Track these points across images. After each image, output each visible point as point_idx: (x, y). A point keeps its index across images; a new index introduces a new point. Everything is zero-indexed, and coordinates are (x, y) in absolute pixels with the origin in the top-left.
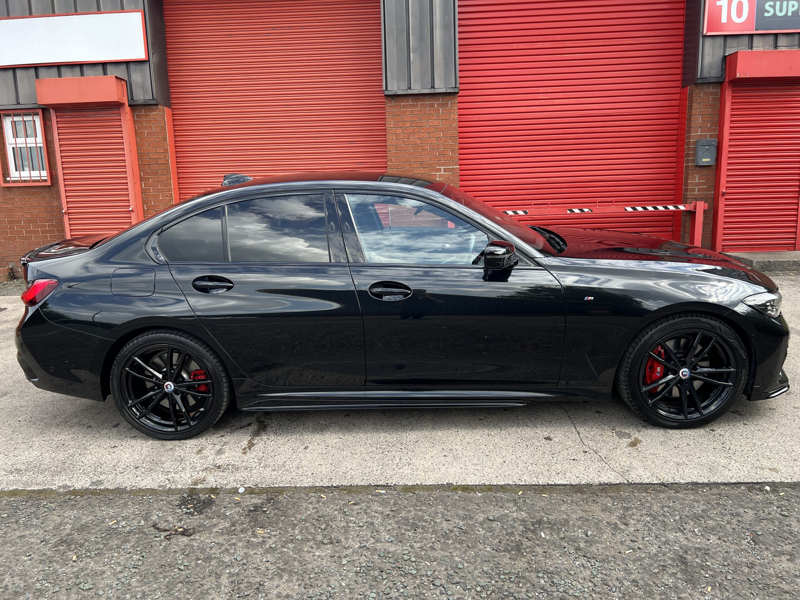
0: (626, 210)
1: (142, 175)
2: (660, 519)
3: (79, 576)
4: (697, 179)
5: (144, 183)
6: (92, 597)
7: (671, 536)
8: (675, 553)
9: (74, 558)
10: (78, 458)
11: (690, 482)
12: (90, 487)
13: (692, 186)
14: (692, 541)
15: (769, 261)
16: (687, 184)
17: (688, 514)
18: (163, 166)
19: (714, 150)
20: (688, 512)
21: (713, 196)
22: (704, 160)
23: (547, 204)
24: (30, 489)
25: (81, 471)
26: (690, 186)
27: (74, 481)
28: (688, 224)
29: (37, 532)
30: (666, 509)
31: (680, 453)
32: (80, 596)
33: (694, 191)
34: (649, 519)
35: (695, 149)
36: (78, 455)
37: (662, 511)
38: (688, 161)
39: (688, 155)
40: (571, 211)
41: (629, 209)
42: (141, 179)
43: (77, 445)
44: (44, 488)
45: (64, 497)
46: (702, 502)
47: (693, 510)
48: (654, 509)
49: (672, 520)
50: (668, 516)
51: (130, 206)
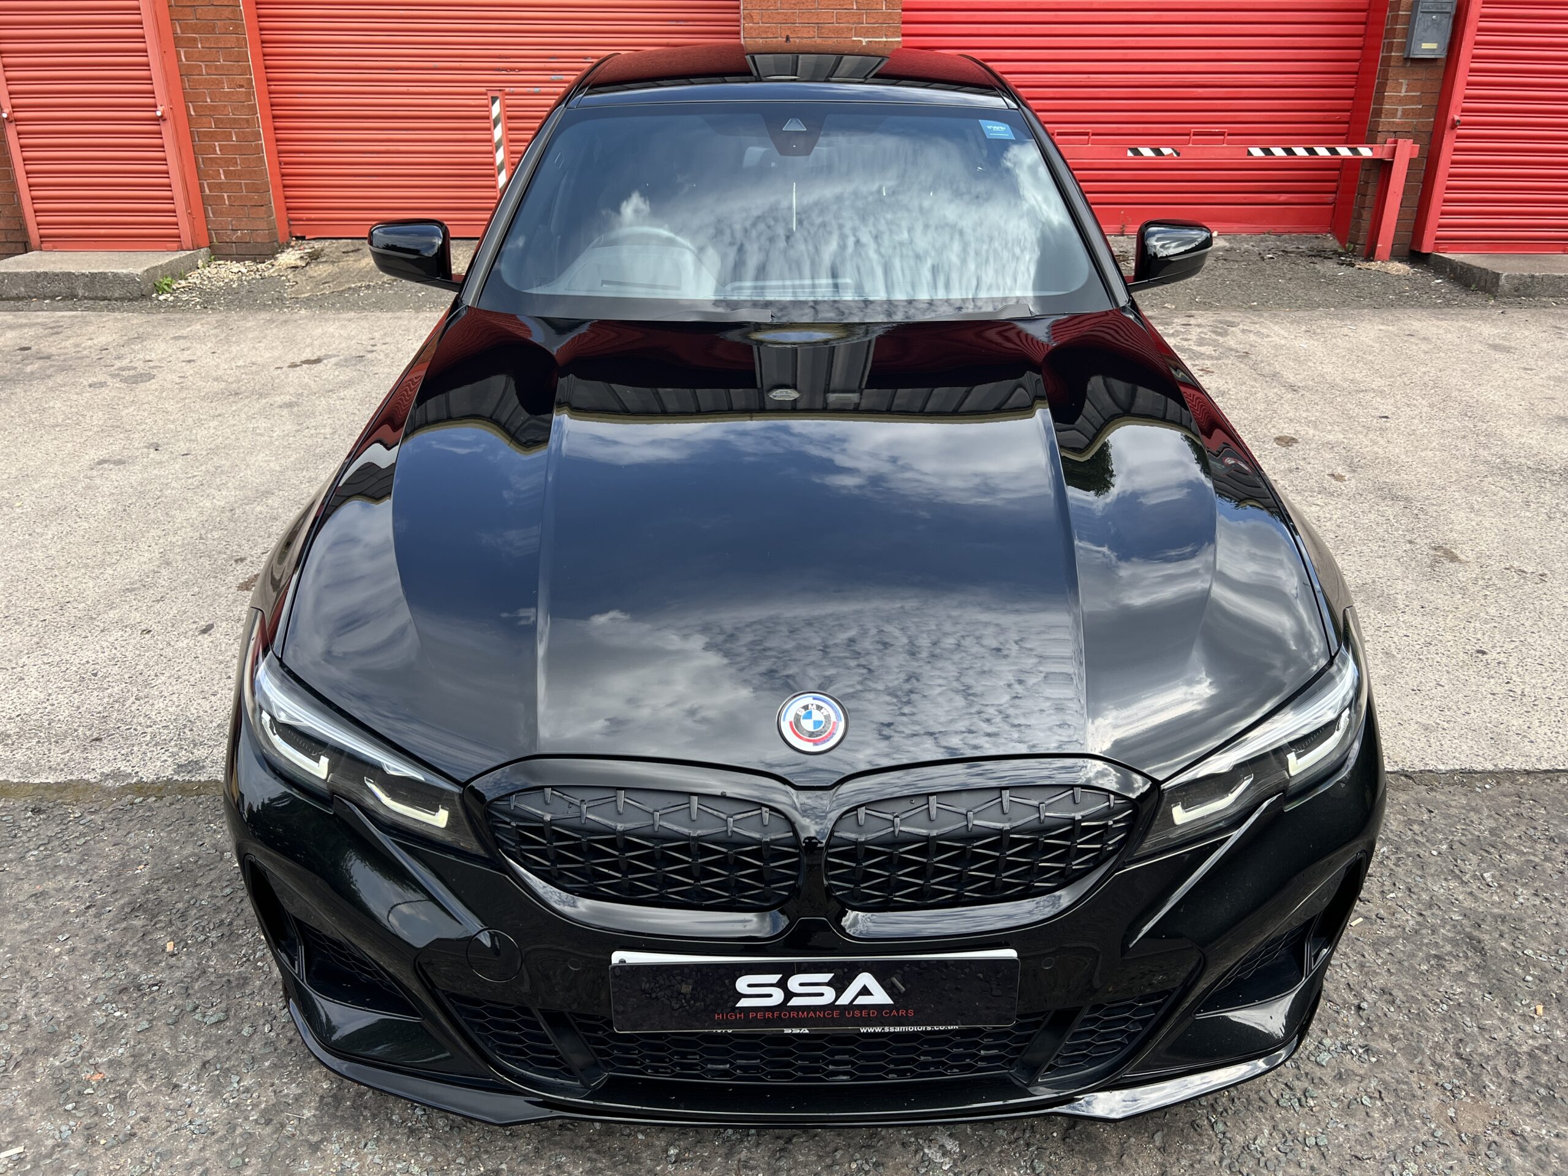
0: (1249, 153)
1: (179, 31)
2: (1409, 850)
3: (190, 991)
4: (1403, 90)
5: (185, 52)
6: (229, 1042)
7: (1439, 888)
8: (1455, 927)
9: (170, 947)
10: (134, 708)
11: (1458, 767)
12: (176, 777)
13: (1392, 103)
14: (1484, 901)
15: (1533, 277)
16: (1380, 100)
17: (1464, 838)
18: (227, 12)
19: (1447, 23)
20: (1463, 835)
21: (1430, 129)
22: (1425, 46)
23: (1087, 134)
24: (37, 781)
25: (148, 738)
26: (1389, 104)
27: (135, 761)
28: (1371, 190)
29: (72, 883)
30: (1416, 827)
31: (1427, 703)
32: (202, 1040)
33: (1394, 115)
34: (1385, 849)
35: (1410, 21)
36: (132, 699)
37: (1410, 833)
38: (1390, 47)
39: (1392, 33)
40: (1136, 152)
41: (1257, 152)
42: (178, 42)
43: (126, 676)
44: (69, 778)
45: (119, 799)
46: (1486, 812)
47: (1471, 828)
48: (1393, 828)
49: (1435, 853)
50: (1423, 844)
51: (156, 106)
